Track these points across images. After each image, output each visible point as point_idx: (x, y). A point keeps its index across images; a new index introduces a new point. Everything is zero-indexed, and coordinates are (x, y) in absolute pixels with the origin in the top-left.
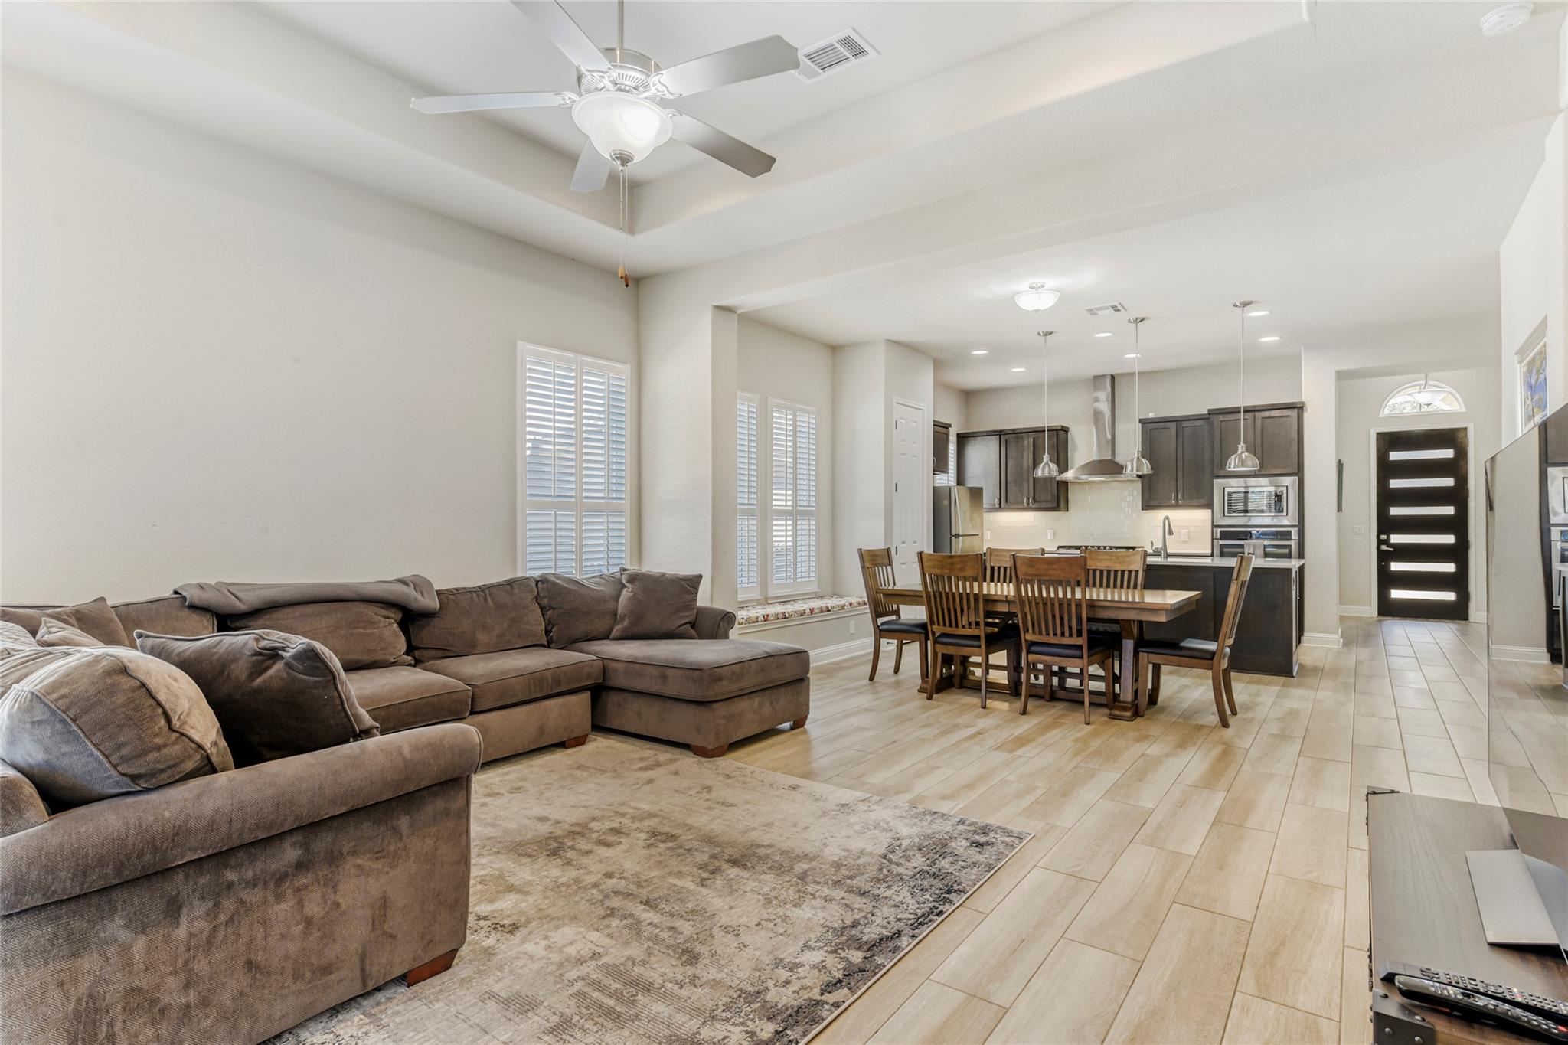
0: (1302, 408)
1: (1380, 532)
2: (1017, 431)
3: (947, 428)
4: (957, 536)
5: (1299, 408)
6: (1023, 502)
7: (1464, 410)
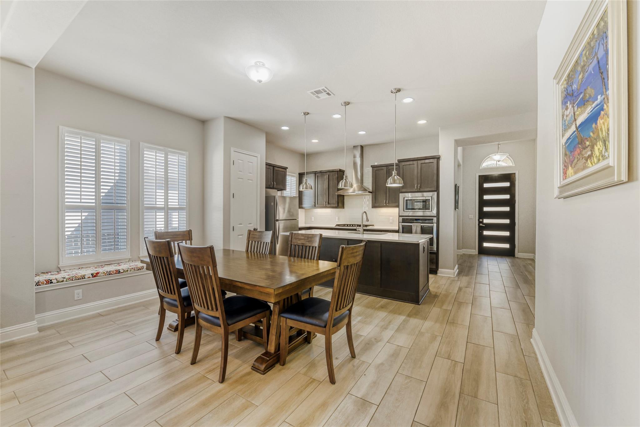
0: (439, 158)
1: (479, 218)
2: (322, 172)
3: (286, 169)
4: (277, 220)
5: (438, 158)
6: (324, 204)
7: (514, 165)
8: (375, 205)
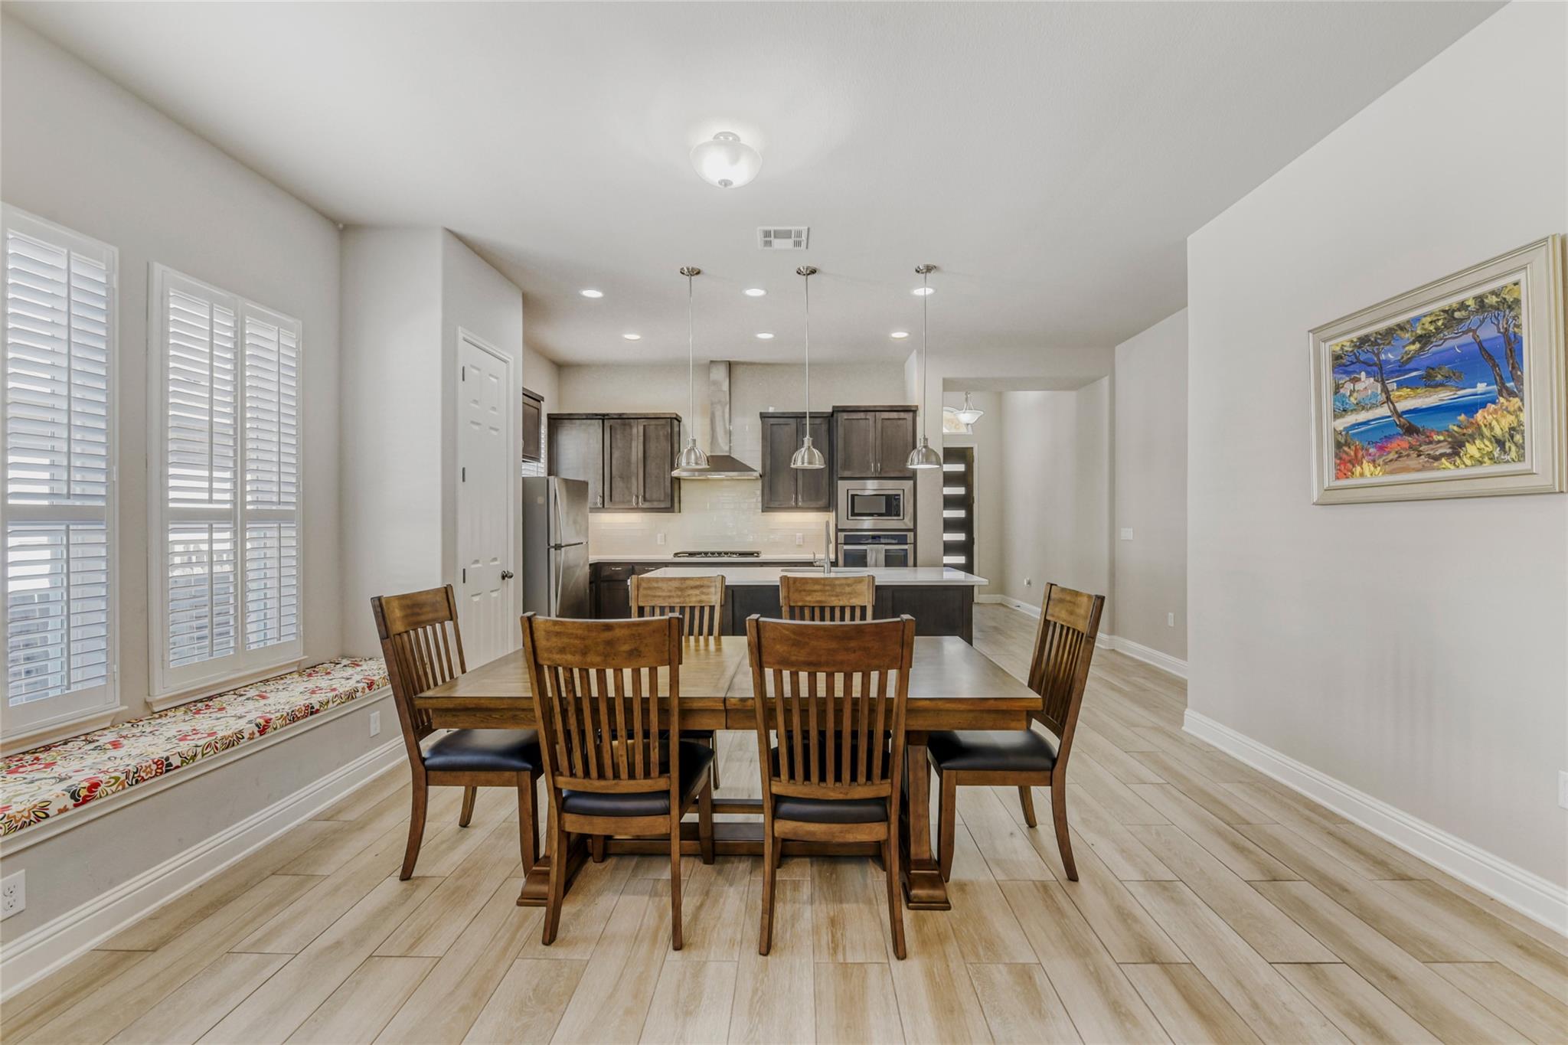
0: (916, 411)
2: (625, 416)
3: (539, 401)
4: (558, 547)
5: (913, 411)
6: (631, 501)
7: (971, 433)
8: (770, 504)
